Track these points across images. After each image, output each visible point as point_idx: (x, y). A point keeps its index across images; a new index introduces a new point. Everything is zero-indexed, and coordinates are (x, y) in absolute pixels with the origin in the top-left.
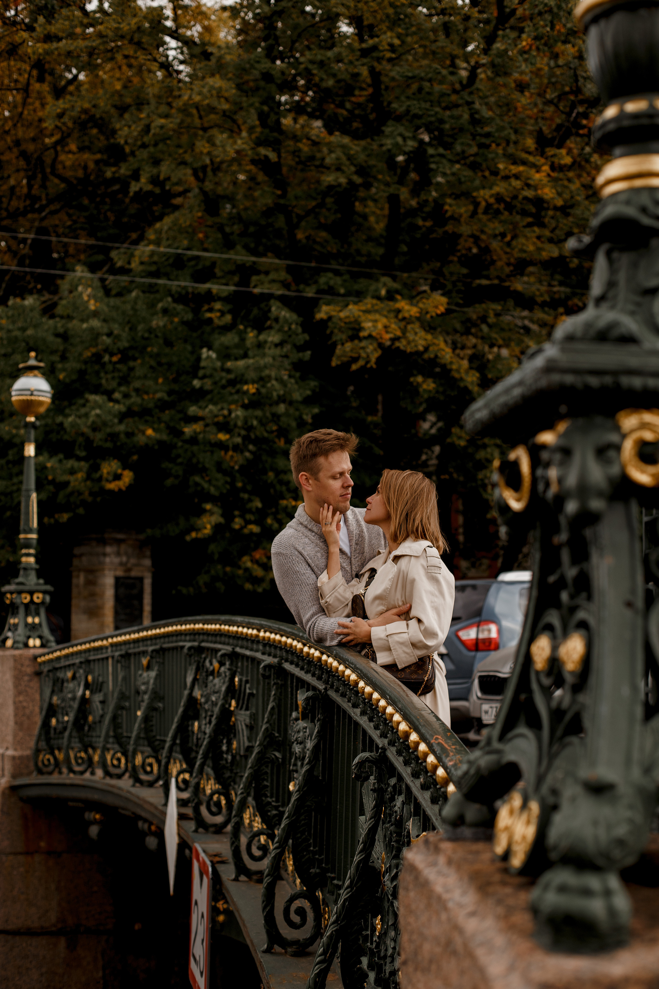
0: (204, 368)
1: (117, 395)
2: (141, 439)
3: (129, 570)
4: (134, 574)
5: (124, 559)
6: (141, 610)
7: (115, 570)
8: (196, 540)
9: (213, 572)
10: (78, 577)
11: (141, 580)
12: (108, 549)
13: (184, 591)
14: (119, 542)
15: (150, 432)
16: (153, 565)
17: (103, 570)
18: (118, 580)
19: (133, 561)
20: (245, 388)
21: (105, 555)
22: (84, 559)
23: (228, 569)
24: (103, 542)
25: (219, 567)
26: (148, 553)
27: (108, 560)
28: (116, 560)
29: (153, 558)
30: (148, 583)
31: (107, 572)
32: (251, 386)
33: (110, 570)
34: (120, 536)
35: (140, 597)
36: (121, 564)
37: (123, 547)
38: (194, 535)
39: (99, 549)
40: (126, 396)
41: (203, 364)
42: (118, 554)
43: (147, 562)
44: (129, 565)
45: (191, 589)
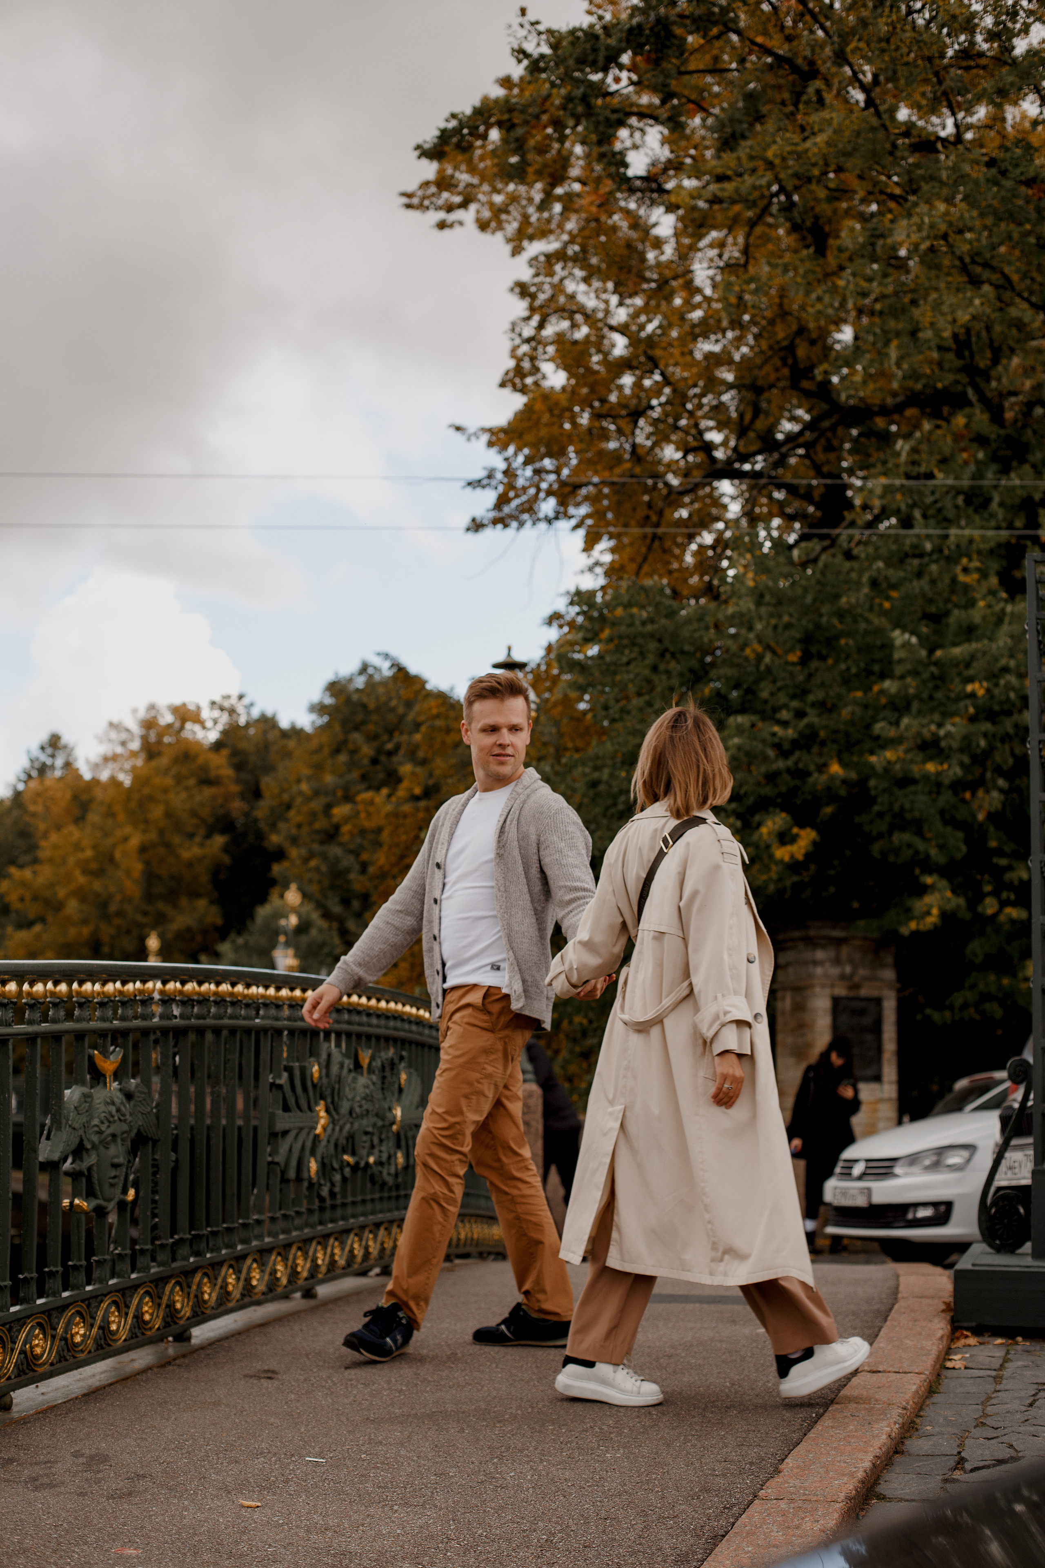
0: (900, 661)
1: (784, 715)
2: (819, 780)
3: (856, 986)
4: (864, 992)
5: (848, 969)
6: (879, 1050)
7: (833, 986)
8: (915, 934)
9: (981, 986)
10: (783, 999)
11: (878, 1001)
12: (820, 954)
13: (936, 1017)
14: (838, 942)
15: (835, 768)
16: (900, 978)
17: (812, 986)
18: (836, 1002)
19: (862, 972)
20: (969, 688)
21: (815, 963)
22: (791, 970)
23: (1006, 981)
24: (812, 943)
25: (992, 977)
26: (890, 960)
27: (819, 970)
28: (835, 971)
29: (898, 967)
30: (890, 1007)
31: (818, 990)
32: (977, 685)
33: (823, 986)
34: (837, 933)
35: (877, 1028)
36: (843, 977)
37: (845, 951)
38: (913, 925)
39: (808, 955)
40: (800, 714)
41: (897, 655)
42: (837, 961)
43: (889, 974)
44: (856, 979)
45: (948, 1014)
